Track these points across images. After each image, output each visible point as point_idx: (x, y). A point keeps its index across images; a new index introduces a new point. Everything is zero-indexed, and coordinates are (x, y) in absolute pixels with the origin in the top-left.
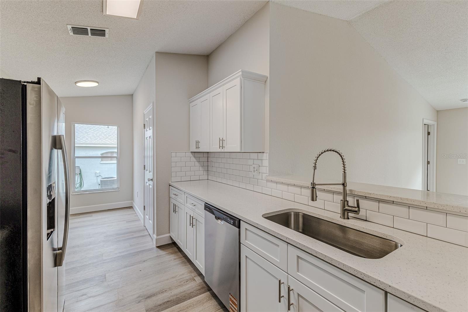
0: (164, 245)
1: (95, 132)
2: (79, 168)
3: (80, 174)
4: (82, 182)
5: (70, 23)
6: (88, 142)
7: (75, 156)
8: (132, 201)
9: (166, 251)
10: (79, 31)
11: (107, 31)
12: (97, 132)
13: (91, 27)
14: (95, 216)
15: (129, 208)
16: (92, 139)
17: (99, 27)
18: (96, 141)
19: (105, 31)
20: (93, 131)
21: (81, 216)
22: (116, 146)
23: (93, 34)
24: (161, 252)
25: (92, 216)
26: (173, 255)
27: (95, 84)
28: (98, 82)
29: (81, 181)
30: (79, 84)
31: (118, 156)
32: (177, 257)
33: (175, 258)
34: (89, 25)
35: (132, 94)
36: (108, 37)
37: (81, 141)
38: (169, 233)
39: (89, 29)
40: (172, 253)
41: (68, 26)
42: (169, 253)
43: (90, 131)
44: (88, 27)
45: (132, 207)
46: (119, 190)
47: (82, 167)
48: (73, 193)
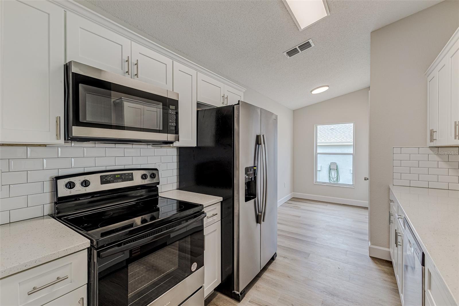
0: (381, 259)
3: (337, 169)
5: (285, 51)
6: (344, 141)
7: (318, 152)
9: (379, 266)
10: (292, 53)
11: (310, 41)
13: (297, 45)
14: (330, 207)
15: (364, 209)
17: (303, 41)
19: (309, 42)
21: (319, 203)
22: (352, 144)
23: (302, 50)
24: (372, 264)
25: (327, 206)
26: (386, 275)
27: (326, 89)
28: (328, 86)
29: (338, 176)
30: (314, 92)
31: (353, 153)
32: (389, 280)
33: (387, 279)
34: (296, 45)
35: (369, 86)
36: (314, 46)
37: (338, 140)
38: (389, 248)
39: (297, 47)
40: (385, 272)
41: (284, 53)
42: (382, 270)
43: (347, 130)
44: (296, 46)
46: (354, 187)
47: (338, 163)
48: (315, 183)
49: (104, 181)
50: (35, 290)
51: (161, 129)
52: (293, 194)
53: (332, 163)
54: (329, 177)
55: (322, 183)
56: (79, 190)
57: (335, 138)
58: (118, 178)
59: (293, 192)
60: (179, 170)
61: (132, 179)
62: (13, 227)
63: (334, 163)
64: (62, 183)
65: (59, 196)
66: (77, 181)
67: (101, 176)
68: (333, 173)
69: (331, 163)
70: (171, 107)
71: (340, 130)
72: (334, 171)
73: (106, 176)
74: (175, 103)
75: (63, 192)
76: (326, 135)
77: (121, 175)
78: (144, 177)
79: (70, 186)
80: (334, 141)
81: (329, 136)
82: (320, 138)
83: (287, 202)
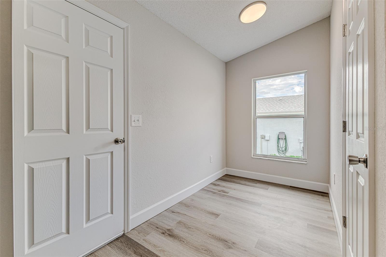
1: (300, 101)
2: (284, 133)
3: (285, 139)
4: (287, 146)
8: (328, 185)
12: (302, 101)
14: (271, 191)
16: (296, 107)
18: (300, 109)
20: (298, 101)
45: (328, 194)
46: (306, 163)
47: (286, 133)
48: (253, 156)
52: (227, 169)
53: (281, 133)
54: (278, 146)
55: (262, 156)
57: (284, 108)
59: (227, 167)
63: (283, 133)
68: (282, 142)
69: (279, 133)
71: (289, 101)
72: (283, 140)
76: (275, 106)
80: (282, 111)
81: (278, 107)
82: (268, 108)
83: (214, 183)
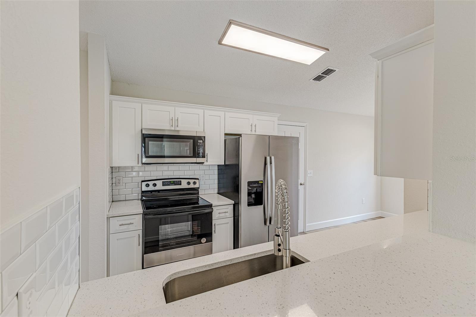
5: (311, 78)
10: (318, 79)
17: (323, 70)
19: (329, 69)
23: (327, 75)
36: (338, 69)
39: (320, 74)
41: (311, 80)
49: (164, 184)
50: (122, 225)
51: (192, 155)
56: (151, 188)
58: (172, 183)
60: (218, 180)
61: (181, 184)
62: (127, 202)
64: (144, 184)
65: (143, 190)
66: (151, 183)
67: (163, 182)
70: (199, 141)
73: (165, 182)
74: (203, 138)
75: (144, 188)
77: (174, 181)
78: (189, 183)
79: (147, 185)
